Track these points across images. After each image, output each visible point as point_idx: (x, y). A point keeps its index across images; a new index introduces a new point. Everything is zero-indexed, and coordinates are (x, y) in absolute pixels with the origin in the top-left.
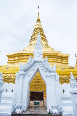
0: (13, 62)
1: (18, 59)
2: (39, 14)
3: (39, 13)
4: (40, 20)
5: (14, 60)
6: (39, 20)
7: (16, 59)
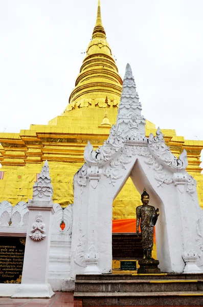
0: (22, 161)
1: (39, 151)
2: (99, 13)
3: (99, 7)
4: (105, 30)
5: (23, 153)
6: (100, 31)
7: (30, 150)
